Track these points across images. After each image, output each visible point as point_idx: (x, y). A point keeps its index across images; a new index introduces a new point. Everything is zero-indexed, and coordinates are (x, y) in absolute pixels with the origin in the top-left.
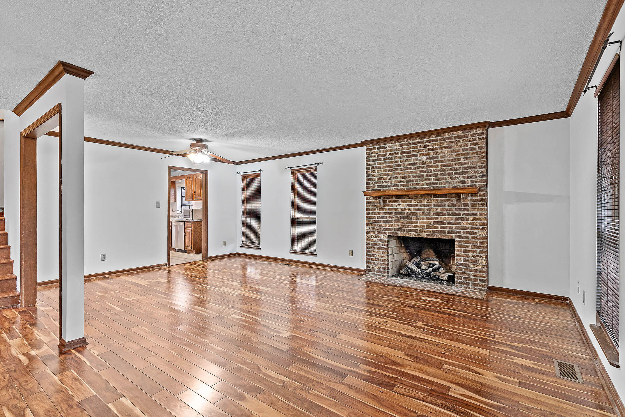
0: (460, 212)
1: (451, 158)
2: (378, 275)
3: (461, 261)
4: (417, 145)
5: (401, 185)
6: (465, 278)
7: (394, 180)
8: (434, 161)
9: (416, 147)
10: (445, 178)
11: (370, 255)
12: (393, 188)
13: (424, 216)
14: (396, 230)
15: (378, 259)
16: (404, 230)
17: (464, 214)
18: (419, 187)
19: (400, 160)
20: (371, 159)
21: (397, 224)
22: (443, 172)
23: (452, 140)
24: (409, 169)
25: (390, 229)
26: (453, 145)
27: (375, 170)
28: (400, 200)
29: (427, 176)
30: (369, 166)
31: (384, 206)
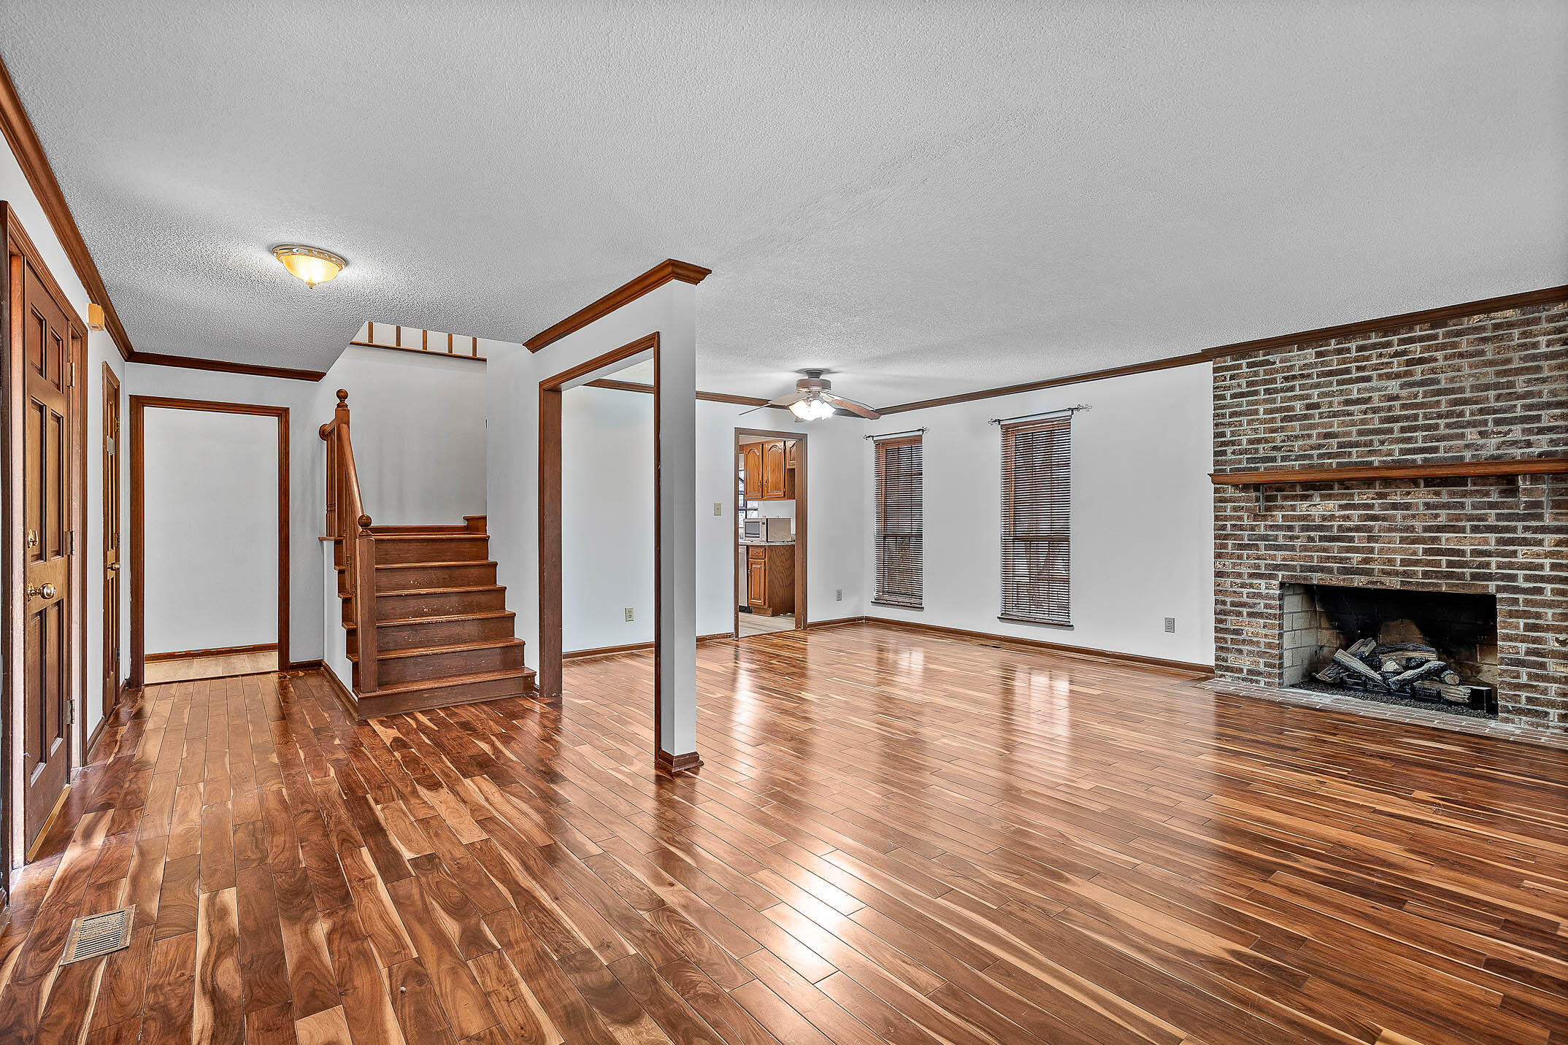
0: (1513, 524)
1: (1484, 381)
2: (1252, 681)
3: (1518, 653)
4: (1370, 352)
5: (1321, 456)
6: (1529, 700)
7: (1300, 443)
8: (1425, 391)
9: (1367, 358)
10: (1462, 436)
11: (1226, 631)
12: (1294, 463)
13: (1394, 534)
14: (1303, 569)
15: (1251, 642)
16: (1330, 571)
17: (1526, 529)
18: (1376, 460)
19: (1316, 392)
20: (1228, 394)
21: (1310, 554)
22: (1455, 420)
23: (1484, 335)
24: (1344, 415)
25: (1286, 568)
26: (1488, 348)
27: (1241, 418)
28: (1316, 494)
29: (1403, 430)
30: (1224, 411)
31: (1268, 509)
